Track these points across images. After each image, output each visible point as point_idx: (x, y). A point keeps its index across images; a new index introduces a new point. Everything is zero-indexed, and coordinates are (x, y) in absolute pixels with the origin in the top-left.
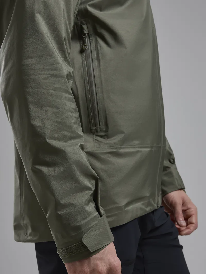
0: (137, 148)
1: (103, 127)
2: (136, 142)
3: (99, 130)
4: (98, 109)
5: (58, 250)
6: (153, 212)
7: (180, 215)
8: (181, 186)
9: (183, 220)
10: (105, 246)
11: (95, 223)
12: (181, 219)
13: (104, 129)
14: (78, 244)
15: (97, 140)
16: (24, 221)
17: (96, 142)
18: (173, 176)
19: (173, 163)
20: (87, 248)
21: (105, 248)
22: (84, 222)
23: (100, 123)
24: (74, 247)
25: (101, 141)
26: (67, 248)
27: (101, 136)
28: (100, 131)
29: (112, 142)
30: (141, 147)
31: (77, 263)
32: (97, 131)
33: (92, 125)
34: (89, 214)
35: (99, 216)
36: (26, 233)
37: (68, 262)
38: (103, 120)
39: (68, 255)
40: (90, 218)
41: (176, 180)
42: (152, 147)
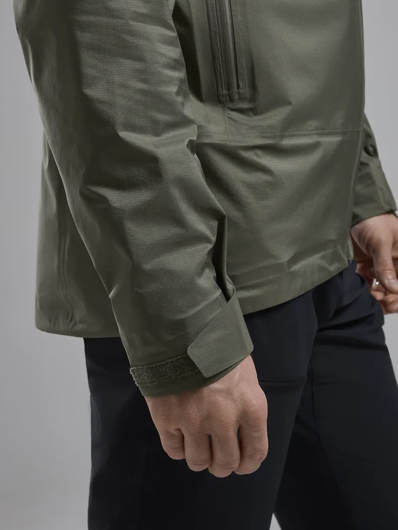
0: (315, 136)
1: (246, 91)
2: (313, 124)
3: (236, 97)
4: (235, 51)
5: (132, 369)
6: (341, 274)
7: (387, 268)
8: (389, 204)
9: (393, 278)
10: (235, 365)
11: (215, 313)
12: (390, 277)
13: (248, 95)
14: (177, 359)
15: (231, 118)
16: (67, 290)
17: (231, 123)
18: (374, 183)
19: (373, 154)
20: (197, 368)
21: (234, 368)
22: (192, 312)
23: (240, 81)
24: (168, 366)
25: (241, 121)
26: (154, 365)
27: (240, 111)
28: (240, 99)
29: (265, 123)
30: (322, 135)
31: (173, 399)
32: (232, 100)
33: (222, 87)
34: (204, 294)
35: (224, 297)
36: (71, 314)
37: (153, 396)
38: (245, 73)
39: (154, 382)
40: (205, 303)
41: (380, 193)
42: (344, 133)
